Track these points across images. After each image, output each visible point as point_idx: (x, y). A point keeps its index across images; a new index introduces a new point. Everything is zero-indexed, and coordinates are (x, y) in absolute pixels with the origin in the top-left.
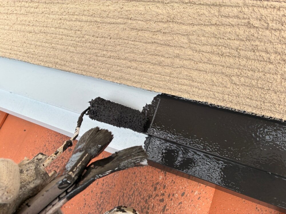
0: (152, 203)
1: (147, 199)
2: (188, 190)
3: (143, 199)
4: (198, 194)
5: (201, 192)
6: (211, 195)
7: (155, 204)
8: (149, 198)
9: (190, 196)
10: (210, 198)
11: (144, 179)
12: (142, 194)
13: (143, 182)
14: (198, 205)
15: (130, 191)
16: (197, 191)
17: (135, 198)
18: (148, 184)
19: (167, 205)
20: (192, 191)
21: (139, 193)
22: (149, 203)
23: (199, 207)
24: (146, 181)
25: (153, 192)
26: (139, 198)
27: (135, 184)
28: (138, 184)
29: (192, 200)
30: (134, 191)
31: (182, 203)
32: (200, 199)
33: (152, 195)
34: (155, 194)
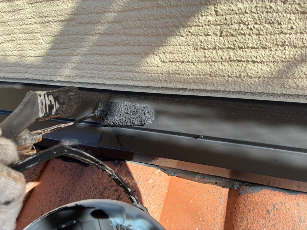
0: (107, 194)
1: (103, 191)
2: (142, 178)
3: (99, 192)
4: (153, 182)
5: (155, 180)
6: (166, 184)
7: (110, 195)
8: (105, 190)
9: (144, 184)
10: (165, 187)
11: (101, 175)
12: (98, 188)
13: (100, 177)
14: (152, 193)
15: (86, 189)
16: (151, 180)
17: (91, 193)
18: (104, 178)
19: (121, 194)
20: (147, 180)
21: (96, 188)
22: (104, 195)
23: (153, 195)
24: (102, 175)
25: (108, 184)
26: (95, 192)
27: (92, 181)
28: (95, 180)
29: (146, 188)
30: (90, 188)
31: (136, 191)
32: (154, 187)
33: (107, 187)
34: (110, 185)
